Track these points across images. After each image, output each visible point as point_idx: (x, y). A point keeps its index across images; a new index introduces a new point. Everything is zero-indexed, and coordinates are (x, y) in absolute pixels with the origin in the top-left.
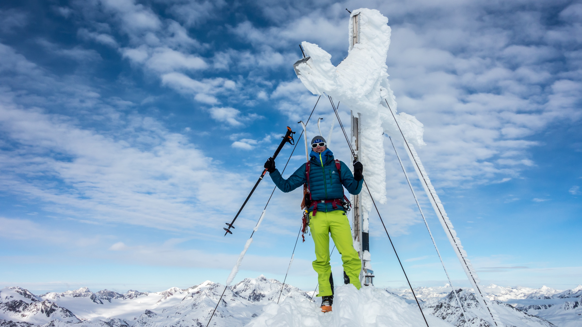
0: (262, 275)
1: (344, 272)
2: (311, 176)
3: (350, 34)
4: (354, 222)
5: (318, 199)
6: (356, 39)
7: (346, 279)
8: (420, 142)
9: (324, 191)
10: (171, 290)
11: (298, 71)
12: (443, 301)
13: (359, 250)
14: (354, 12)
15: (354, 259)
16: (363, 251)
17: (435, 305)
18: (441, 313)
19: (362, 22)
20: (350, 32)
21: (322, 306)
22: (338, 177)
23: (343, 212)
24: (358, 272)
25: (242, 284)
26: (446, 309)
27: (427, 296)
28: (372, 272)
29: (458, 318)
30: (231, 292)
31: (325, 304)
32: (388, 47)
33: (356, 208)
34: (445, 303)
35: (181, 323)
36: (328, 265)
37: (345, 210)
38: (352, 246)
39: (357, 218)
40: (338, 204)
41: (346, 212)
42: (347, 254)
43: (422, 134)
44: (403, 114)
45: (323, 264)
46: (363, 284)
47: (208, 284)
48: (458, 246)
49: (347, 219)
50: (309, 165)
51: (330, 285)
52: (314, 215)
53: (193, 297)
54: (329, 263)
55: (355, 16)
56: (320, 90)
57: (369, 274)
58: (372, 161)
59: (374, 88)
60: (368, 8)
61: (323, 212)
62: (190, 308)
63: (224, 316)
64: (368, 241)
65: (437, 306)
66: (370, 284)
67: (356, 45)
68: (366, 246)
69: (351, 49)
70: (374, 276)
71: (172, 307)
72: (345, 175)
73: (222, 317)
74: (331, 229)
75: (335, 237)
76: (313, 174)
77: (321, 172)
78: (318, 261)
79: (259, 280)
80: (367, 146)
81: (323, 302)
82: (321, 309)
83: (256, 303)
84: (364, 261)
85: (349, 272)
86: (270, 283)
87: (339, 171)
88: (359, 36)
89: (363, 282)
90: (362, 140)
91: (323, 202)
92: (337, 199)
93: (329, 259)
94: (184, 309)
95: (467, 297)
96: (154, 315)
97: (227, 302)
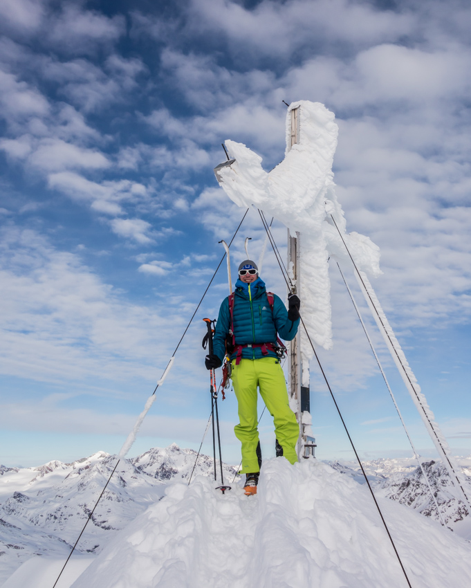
0: (174, 444)
1: (277, 440)
2: (236, 312)
3: (288, 132)
4: (291, 374)
5: (243, 343)
6: (295, 138)
7: (278, 450)
8: (376, 270)
9: (251, 332)
10: (50, 464)
11: (220, 177)
12: (410, 477)
13: (297, 411)
14: (293, 105)
15: (290, 424)
16: (302, 411)
17: (401, 482)
18: (408, 494)
19: (302, 117)
20: (287, 129)
21: (245, 486)
22: (270, 314)
23: (276, 360)
24: (295, 441)
25: (147, 456)
26: (415, 488)
27: (390, 470)
28: (313, 440)
29: (430, 500)
30: (132, 467)
31: (250, 484)
32: (334, 149)
33: (294, 355)
34: (413, 480)
35: (63, 510)
36: (254, 431)
37: (278, 357)
38: (288, 405)
39: (295, 367)
40: (270, 349)
41: (279, 360)
42: (281, 417)
43: (378, 260)
44: (354, 234)
45: (248, 430)
46: (301, 457)
47: (101, 456)
48: (423, 405)
49: (282, 370)
50: (232, 299)
51: (257, 458)
52: (238, 363)
53: (79, 474)
54: (256, 429)
55: (294, 110)
56: (247, 201)
57: (310, 443)
58: (313, 293)
59: (317, 200)
60: (311, 101)
61: (250, 359)
62: (76, 489)
63: (121, 499)
64: (309, 399)
65: (403, 484)
66: (311, 456)
67: (294, 146)
68: (305, 405)
69: (289, 151)
70: (315, 446)
71: (51, 488)
72: (278, 312)
73: (119, 501)
74: (260, 383)
75: (266, 393)
76: (237, 310)
77: (248, 308)
78: (242, 426)
79: (170, 451)
80: (308, 275)
81: (247, 480)
82: (244, 491)
83: (165, 481)
84: (304, 426)
85: (284, 440)
86: (184, 454)
87: (270, 307)
88: (298, 134)
89: (302, 454)
90: (302, 266)
91: (250, 346)
92: (268, 343)
93: (256, 423)
94: (67, 491)
95: (442, 472)
96: (26, 499)
97: (126, 480)
